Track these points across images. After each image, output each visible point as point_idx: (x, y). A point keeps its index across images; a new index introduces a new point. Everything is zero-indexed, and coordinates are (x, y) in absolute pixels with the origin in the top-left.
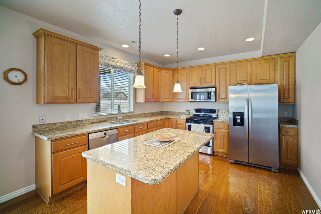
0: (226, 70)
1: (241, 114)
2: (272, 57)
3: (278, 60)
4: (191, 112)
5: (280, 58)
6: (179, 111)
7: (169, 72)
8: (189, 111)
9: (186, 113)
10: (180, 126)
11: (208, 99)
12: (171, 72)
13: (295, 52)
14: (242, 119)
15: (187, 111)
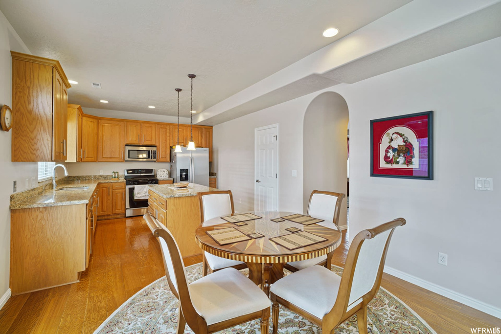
0: (166, 131)
1: (187, 171)
2: (200, 126)
3: (204, 129)
4: (120, 174)
5: (205, 128)
6: (101, 174)
7: (92, 120)
8: (117, 172)
9: (114, 176)
10: (116, 190)
11: (149, 158)
12: (95, 121)
13: (212, 126)
14: (187, 176)
15: (114, 172)
